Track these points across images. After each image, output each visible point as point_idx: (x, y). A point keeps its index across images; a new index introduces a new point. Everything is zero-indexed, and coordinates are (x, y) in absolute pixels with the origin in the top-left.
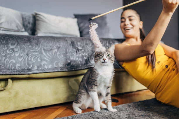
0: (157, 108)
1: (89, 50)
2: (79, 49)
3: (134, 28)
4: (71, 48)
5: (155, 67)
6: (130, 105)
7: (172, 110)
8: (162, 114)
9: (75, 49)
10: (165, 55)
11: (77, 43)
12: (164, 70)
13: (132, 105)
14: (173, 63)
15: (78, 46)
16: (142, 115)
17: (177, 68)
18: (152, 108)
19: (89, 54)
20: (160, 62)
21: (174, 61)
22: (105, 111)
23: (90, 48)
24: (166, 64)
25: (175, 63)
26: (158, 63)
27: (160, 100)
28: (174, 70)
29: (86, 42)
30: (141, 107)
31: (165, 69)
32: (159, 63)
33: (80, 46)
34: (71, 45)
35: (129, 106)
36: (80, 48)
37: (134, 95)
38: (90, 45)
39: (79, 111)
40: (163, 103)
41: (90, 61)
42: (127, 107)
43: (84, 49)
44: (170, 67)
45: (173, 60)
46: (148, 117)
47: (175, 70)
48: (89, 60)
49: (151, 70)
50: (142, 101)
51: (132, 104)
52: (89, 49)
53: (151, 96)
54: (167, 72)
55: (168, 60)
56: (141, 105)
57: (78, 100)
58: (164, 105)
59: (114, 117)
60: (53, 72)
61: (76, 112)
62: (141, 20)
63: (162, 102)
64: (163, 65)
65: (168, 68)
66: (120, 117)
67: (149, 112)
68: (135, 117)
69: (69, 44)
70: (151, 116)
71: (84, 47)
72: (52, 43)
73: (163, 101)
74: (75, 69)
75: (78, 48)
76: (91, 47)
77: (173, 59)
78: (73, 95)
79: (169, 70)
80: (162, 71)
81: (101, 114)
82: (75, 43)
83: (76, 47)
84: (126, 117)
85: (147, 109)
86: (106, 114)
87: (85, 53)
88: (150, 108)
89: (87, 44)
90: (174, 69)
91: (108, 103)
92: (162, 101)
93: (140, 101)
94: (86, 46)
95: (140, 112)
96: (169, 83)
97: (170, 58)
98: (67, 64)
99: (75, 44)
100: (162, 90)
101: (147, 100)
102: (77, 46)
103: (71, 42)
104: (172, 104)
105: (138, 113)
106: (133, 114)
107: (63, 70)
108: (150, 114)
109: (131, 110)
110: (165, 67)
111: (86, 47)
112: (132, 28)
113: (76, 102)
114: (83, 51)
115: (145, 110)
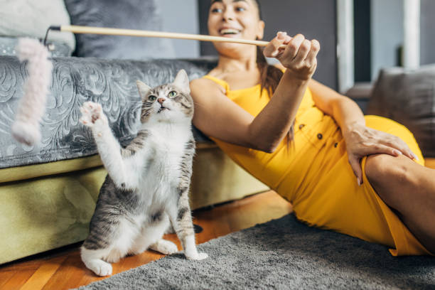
0: (301, 238)
1: (123, 97)
2: (94, 96)
3: (246, 32)
4: (71, 92)
5: (292, 138)
6: (236, 237)
7: (333, 241)
8: (314, 252)
9: (83, 94)
10: (315, 106)
11: (88, 77)
12: (313, 145)
13: (240, 238)
14: (333, 128)
15: (92, 87)
16: (270, 261)
17: (342, 141)
18: (288, 240)
19: (121, 108)
20: (304, 125)
21: (335, 122)
22: (178, 261)
23: (127, 90)
24: (317, 130)
25: (339, 129)
26: (300, 128)
27: (304, 220)
28: (336, 146)
29: (113, 74)
30: (262, 240)
31: (317, 142)
32: (304, 129)
33: (98, 85)
34: (72, 83)
35: (235, 241)
36: (96, 92)
37: (239, 207)
38: (124, 82)
39: (106, 269)
40: (310, 226)
41: (128, 127)
42: (230, 245)
43: (107, 93)
44: (328, 138)
45: (332, 122)
46: (285, 264)
47: (338, 146)
48: (122, 124)
49: (285, 147)
50: (263, 225)
51: (241, 234)
52: (123, 94)
53: (279, 208)
54: (320, 150)
55: (322, 121)
56: (263, 234)
57: (100, 240)
58: (315, 229)
59: (204, 274)
60: (22, 166)
61: (98, 273)
62: (261, 18)
63: (310, 224)
64: (312, 134)
65: (323, 141)
66: (221, 272)
67: (283, 250)
68: (255, 268)
69: (65, 80)
70: (290, 261)
71: (108, 87)
72: (14, 80)
73: (312, 221)
74: (84, 152)
75: (90, 92)
76: (129, 89)
77: (333, 118)
78: (79, 224)
79: (324, 145)
80: (310, 148)
81: (169, 271)
82: (83, 76)
83: (85, 90)
84: (235, 269)
85: (278, 243)
86: (183, 268)
87: (111, 106)
88: (284, 241)
89: (115, 80)
90: (337, 144)
91: (186, 237)
92: (309, 221)
93: (258, 226)
94: (115, 86)
95: (263, 253)
96: (325, 177)
97: (325, 114)
98: (60, 141)
99: (82, 80)
100: (309, 194)
101: (273, 222)
102: (88, 88)
103: (71, 75)
104: (331, 226)
105: (259, 256)
106: (248, 261)
107: (50, 156)
108: (288, 255)
109: (242, 250)
110: (315, 137)
111: (113, 89)
112: (240, 31)
113: (93, 245)
114: (105, 99)
115: (274, 246)
